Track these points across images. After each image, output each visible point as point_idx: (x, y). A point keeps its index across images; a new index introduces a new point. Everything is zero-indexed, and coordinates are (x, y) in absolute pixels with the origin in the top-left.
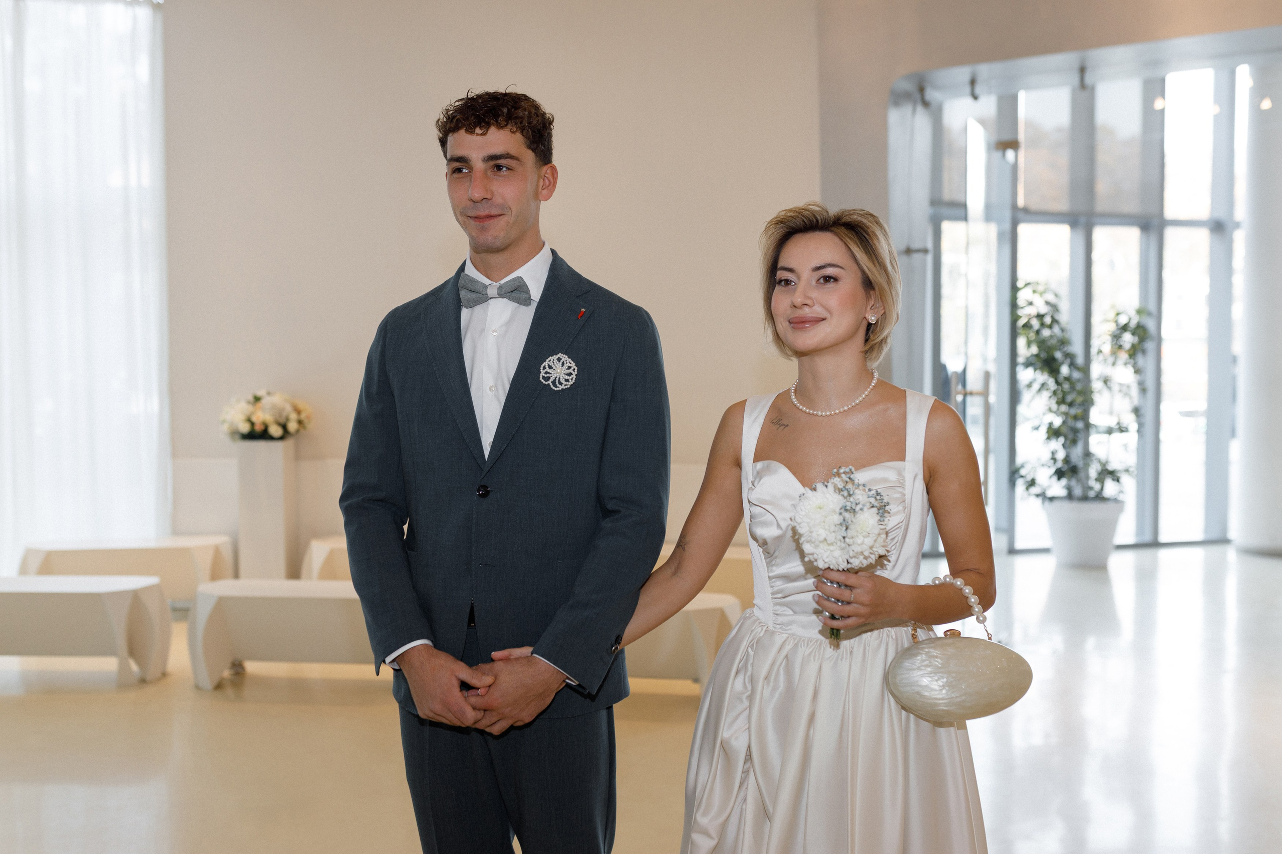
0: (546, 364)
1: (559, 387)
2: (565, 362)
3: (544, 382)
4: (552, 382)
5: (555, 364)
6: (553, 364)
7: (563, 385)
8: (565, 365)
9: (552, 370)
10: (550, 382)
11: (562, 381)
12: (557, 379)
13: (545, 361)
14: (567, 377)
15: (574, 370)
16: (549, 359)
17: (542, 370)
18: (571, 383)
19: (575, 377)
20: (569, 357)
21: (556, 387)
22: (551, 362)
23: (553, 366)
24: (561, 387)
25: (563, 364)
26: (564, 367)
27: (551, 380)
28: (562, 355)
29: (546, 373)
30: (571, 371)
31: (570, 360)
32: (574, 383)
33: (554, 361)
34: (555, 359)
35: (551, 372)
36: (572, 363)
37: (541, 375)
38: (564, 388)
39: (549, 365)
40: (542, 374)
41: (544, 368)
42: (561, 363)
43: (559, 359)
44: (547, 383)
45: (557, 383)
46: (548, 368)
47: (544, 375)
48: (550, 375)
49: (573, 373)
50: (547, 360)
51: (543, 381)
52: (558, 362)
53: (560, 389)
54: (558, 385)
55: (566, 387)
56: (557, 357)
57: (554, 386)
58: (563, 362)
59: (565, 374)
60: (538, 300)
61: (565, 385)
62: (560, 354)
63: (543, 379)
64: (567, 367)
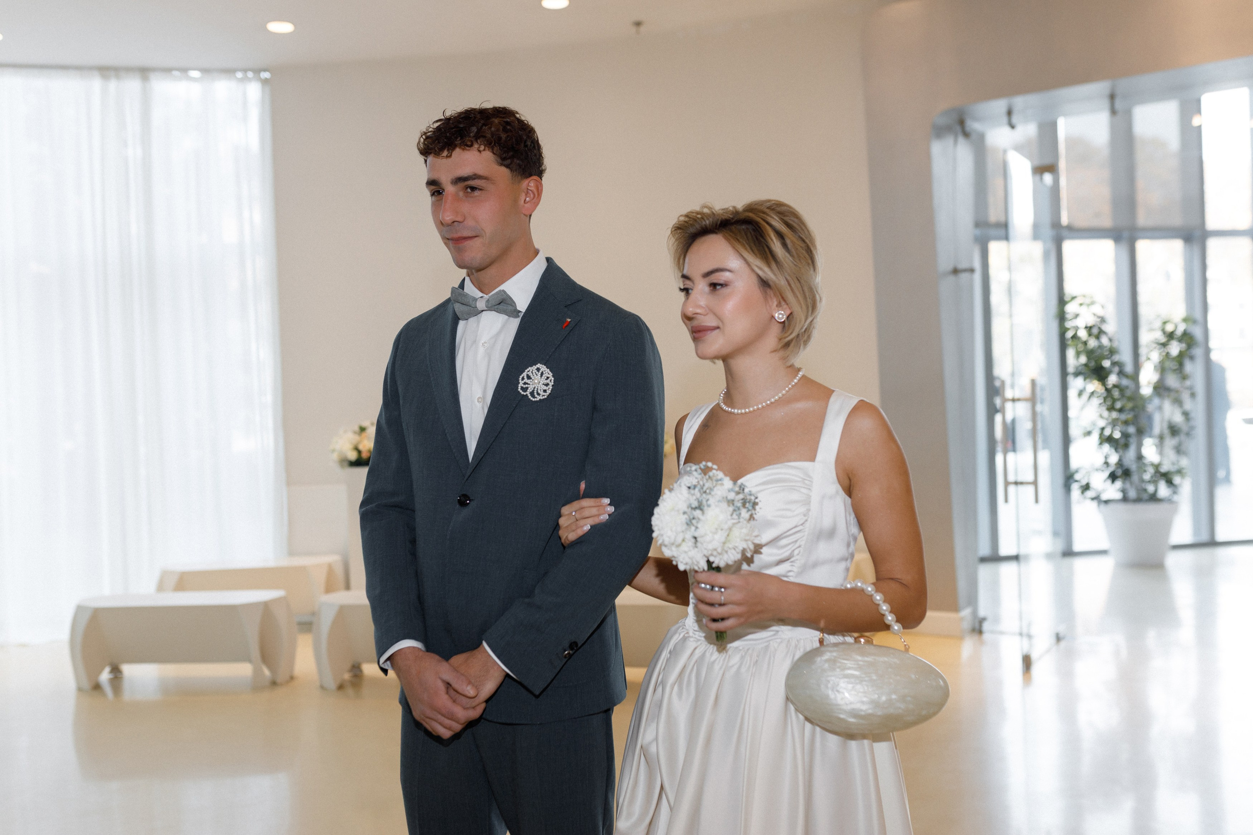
0: (524, 374)
1: (536, 398)
2: (544, 372)
3: (522, 393)
4: (531, 393)
5: (534, 374)
6: (531, 374)
7: (541, 396)
8: (544, 375)
9: (531, 380)
10: (528, 393)
11: (539, 392)
12: (536, 389)
13: (524, 371)
14: (545, 388)
15: (551, 381)
16: (528, 370)
17: (520, 381)
18: (549, 392)
19: (551, 387)
20: (547, 368)
21: (534, 397)
22: (530, 372)
23: (532, 376)
24: (538, 398)
25: (542, 374)
26: (543, 377)
27: (529, 390)
28: (541, 365)
29: (525, 383)
30: (548, 381)
31: (548, 370)
32: (550, 394)
33: (534, 372)
34: (534, 369)
35: (529, 383)
36: (550, 373)
37: (520, 385)
38: (542, 398)
39: (528, 375)
40: (521, 384)
41: (523, 379)
42: (540, 373)
43: (538, 369)
44: (525, 394)
45: (535, 394)
46: (526, 379)
47: (522, 385)
48: (529, 386)
49: (550, 383)
50: (526, 371)
51: (521, 391)
52: (537, 373)
53: (538, 399)
54: (536, 396)
56: (536, 368)
57: (532, 397)
58: (542, 372)
59: (543, 384)
60: (524, 311)
61: (544, 396)
62: (539, 364)
63: (521, 389)
64: (546, 377)
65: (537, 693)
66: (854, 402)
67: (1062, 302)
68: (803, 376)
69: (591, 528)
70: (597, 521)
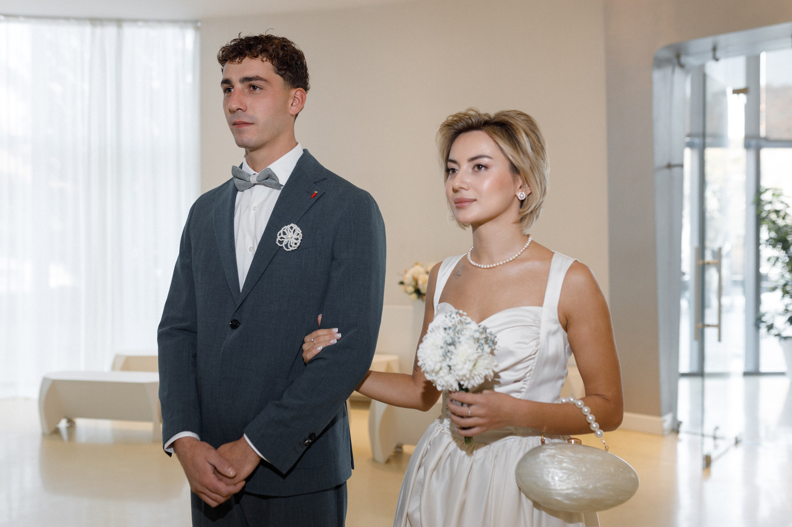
0: (281, 231)
1: (289, 249)
2: (296, 230)
3: (279, 245)
4: (285, 245)
5: (288, 231)
6: (286, 231)
7: (293, 247)
8: (295, 232)
9: (286, 236)
10: (283, 245)
11: (291, 244)
13: (281, 229)
14: (296, 241)
15: (300, 236)
16: (284, 228)
17: (278, 236)
18: (298, 244)
19: (300, 241)
21: (288, 248)
22: (286, 230)
23: (287, 233)
24: (291, 249)
26: (295, 234)
27: (284, 243)
28: (294, 225)
29: (282, 238)
30: (298, 237)
31: (299, 228)
32: (299, 246)
33: (288, 229)
34: (288, 228)
35: (284, 237)
36: (300, 230)
37: (277, 239)
38: (293, 249)
39: (284, 232)
40: (279, 238)
41: (280, 234)
42: (293, 231)
44: (281, 246)
45: (289, 246)
46: (282, 235)
47: (280, 239)
48: (284, 240)
49: (299, 238)
50: (283, 229)
51: (278, 244)
52: (291, 230)
53: (290, 250)
55: (295, 248)
56: (290, 226)
57: (286, 248)
59: (295, 239)
60: (284, 185)
61: (295, 247)
62: (292, 224)
63: (278, 242)
64: (297, 234)
65: (284, 473)
66: (570, 262)
67: (758, 192)
68: (532, 242)
69: (323, 349)
70: (328, 344)
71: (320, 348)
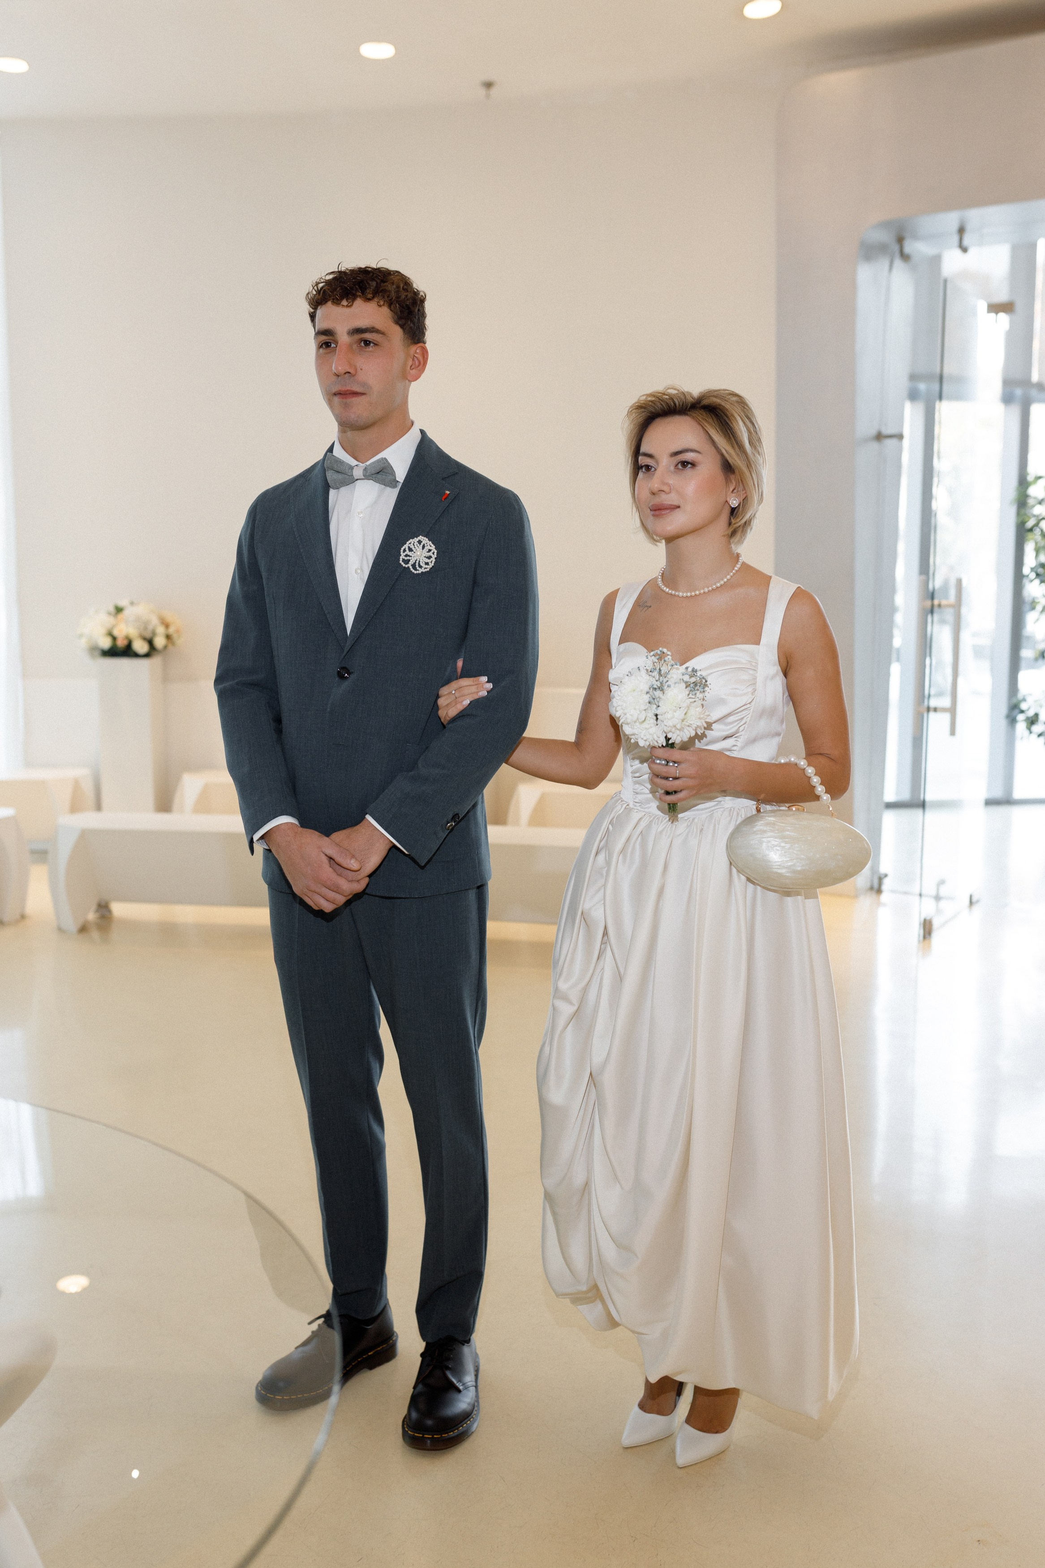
0: (406, 546)
1: (418, 571)
2: (426, 545)
3: (404, 565)
4: (412, 565)
5: (416, 546)
6: (413, 546)
7: (423, 568)
8: (426, 548)
9: (413, 552)
10: (410, 565)
11: (421, 564)
12: (417, 562)
13: (406, 544)
14: (427, 560)
15: (433, 553)
16: (409, 542)
17: (402, 553)
18: (431, 565)
19: (434, 560)
20: (429, 540)
21: (416, 569)
22: (412, 544)
23: (413, 549)
24: (420, 571)
25: (423, 547)
26: (425, 550)
27: (411, 563)
28: (423, 537)
29: (406, 556)
30: (431, 554)
31: (430, 542)
32: (433, 566)
33: (415, 544)
34: (416, 542)
35: (411, 555)
36: (433, 545)
37: (401, 557)
38: (424, 571)
39: (409, 547)
40: (402, 556)
41: (405, 551)
42: (421, 546)
43: (420, 542)
44: (406, 566)
45: (417, 566)
46: (408, 552)
47: (404, 557)
48: (410, 558)
49: (433, 556)
50: (408, 543)
51: (402, 563)
52: (418, 545)
53: (420, 572)
54: (418, 568)
55: (426, 570)
56: (418, 540)
57: (413, 569)
58: (424, 544)
59: (425, 557)
60: (402, 482)
61: (425, 568)
62: (421, 536)
63: (403, 561)
64: (427, 550)
65: (423, 864)
66: (792, 589)
68: (744, 563)
69: (471, 702)
70: (476, 697)
71: (467, 702)
